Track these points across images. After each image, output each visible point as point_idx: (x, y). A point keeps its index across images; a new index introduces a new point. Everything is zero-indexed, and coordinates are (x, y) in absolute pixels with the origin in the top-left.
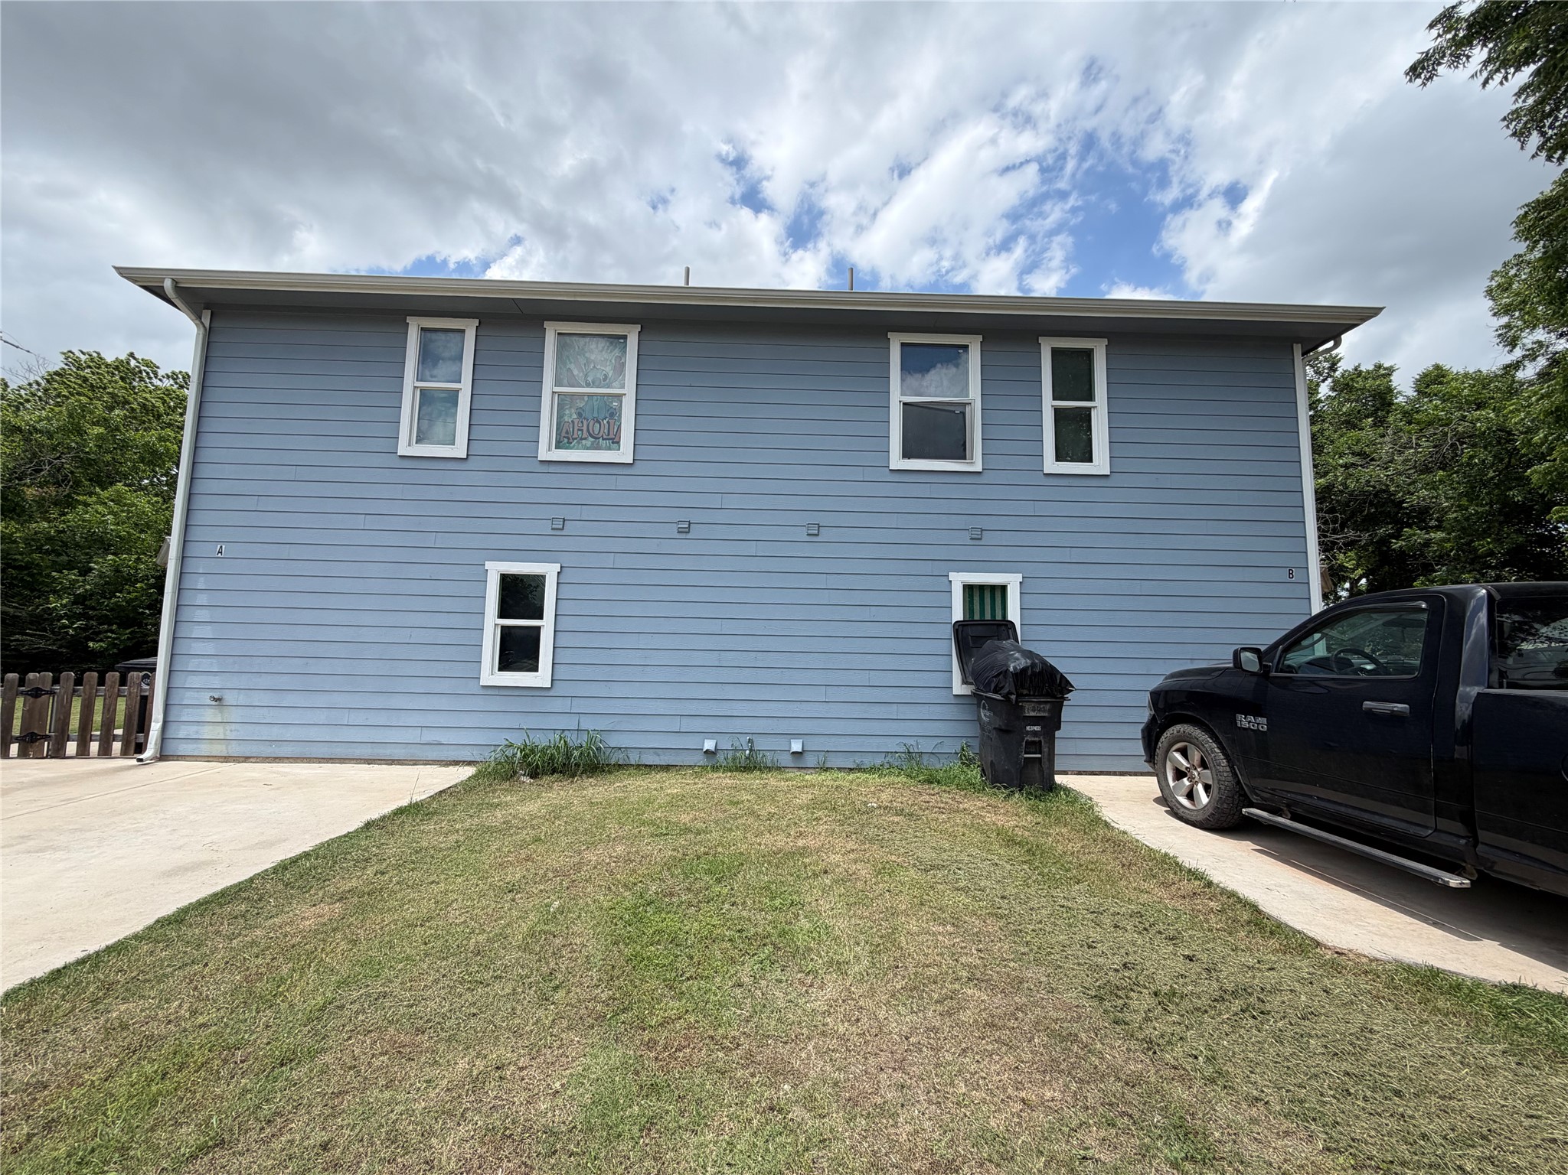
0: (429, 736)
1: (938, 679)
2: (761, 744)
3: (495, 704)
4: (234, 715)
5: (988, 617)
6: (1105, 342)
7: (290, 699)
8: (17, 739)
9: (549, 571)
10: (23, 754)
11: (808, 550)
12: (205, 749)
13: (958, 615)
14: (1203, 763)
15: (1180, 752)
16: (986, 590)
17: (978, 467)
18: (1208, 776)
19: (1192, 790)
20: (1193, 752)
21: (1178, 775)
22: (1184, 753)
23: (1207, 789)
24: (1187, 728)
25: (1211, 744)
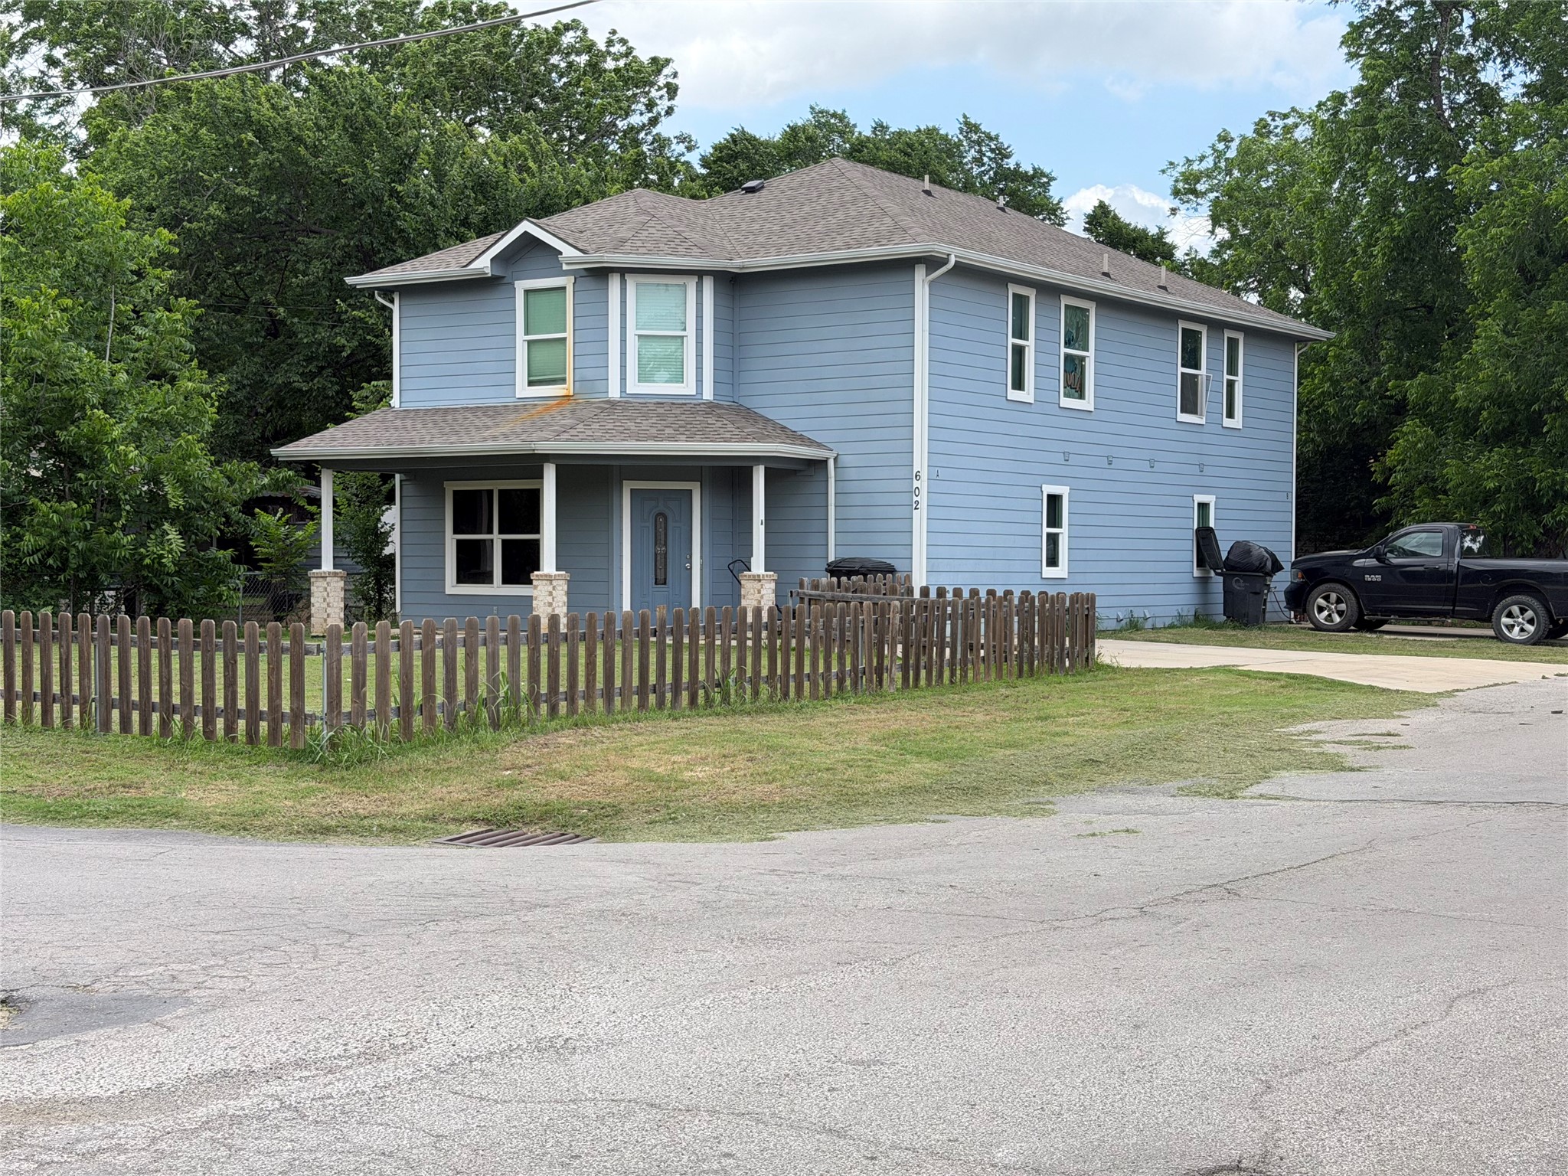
1: (1186, 566)
2: (1136, 613)
5: (1204, 525)
6: (1242, 335)
9: (1064, 491)
11: (1150, 478)
13: (1196, 527)
14: (1339, 601)
15: (1324, 598)
16: (1203, 507)
17: (1203, 421)
18: (1343, 607)
19: (1330, 615)
20: (1333, 596)
21: (1321, 609)
22: (1327, 598)
23: (1340, 613)
24: (1332, 585)
25: (1347, 591)
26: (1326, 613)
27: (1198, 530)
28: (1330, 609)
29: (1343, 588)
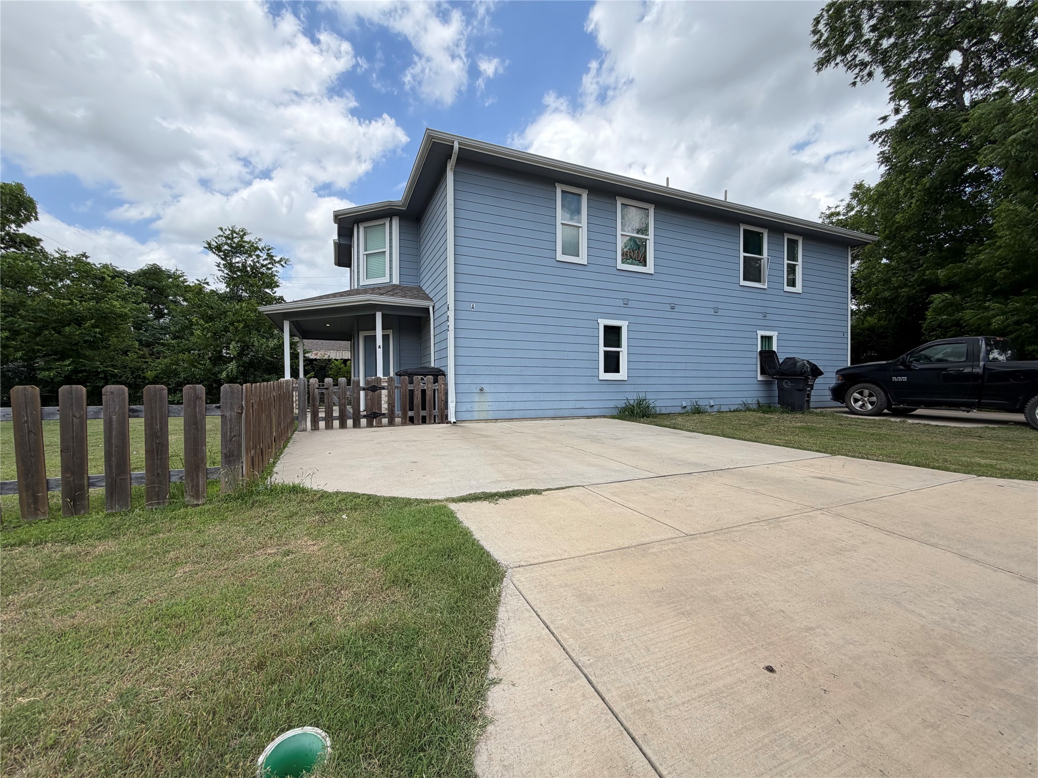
0: (579, 405)
1: (752, 374)
2: (701, 403)
3: (605, 388)
4: (489, 397)
5: (767, 349)
6: (802, 238)
7: (516, 388)
8: (364, 416)
9: (624, 324)
10: (370, 425)
11: (713, 319)
12: (476, 416)
13: (759, 349)
14: (871, 395)
15: (858, 393)
16: (767, 340)
17: (766, 287)
18: (874, 399)
19: (863, 405)
20: (866, 392)
21: (856, 401)
22: (861, 393)
23: (872, 403)
24: (865, 385)
25: (877, 388)
26: (860, 403)
27: (761, 352)
28: (863, 400)
29: (874, 386)
